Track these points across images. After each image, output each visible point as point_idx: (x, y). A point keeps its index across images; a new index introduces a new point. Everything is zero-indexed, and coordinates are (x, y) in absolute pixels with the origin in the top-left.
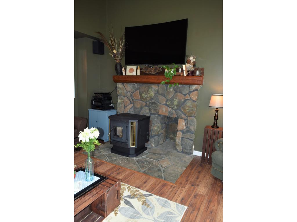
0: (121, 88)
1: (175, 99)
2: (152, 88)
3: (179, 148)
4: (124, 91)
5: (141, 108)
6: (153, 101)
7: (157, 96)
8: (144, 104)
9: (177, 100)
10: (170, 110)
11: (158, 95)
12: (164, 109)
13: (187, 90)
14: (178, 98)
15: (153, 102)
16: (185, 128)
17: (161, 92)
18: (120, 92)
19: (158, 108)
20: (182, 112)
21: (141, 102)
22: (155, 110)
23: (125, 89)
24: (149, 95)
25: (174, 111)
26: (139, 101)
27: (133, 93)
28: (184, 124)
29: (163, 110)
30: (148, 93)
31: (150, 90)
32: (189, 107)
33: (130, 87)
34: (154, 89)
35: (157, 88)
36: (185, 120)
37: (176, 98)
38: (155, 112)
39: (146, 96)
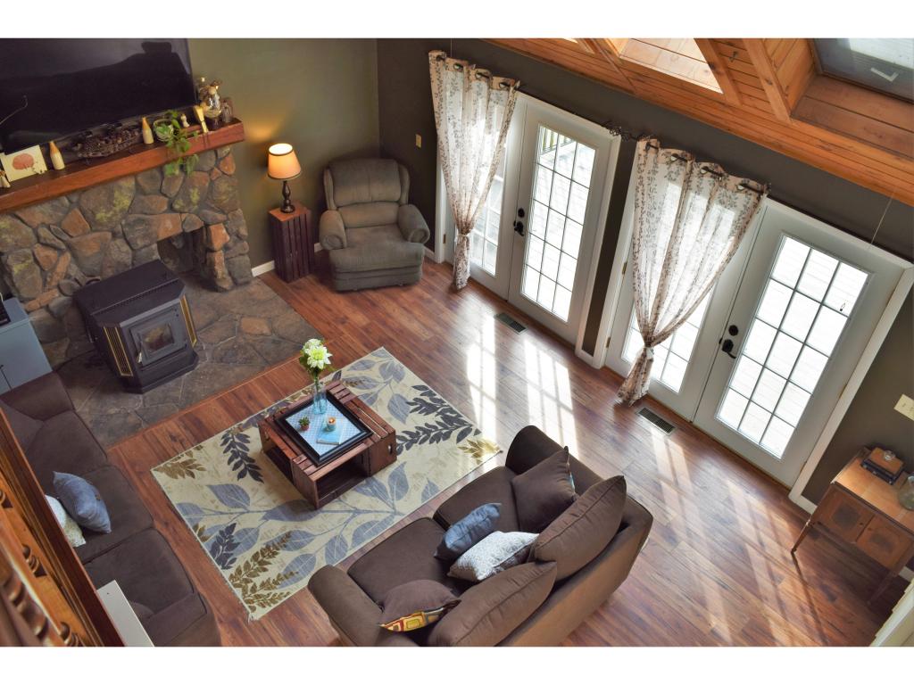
0: (9, 227)
1: (191, 191)
2: (120, 187)
3: (226, 285)
4: (24, 233)
5: (104, 249)
6: (132, 218)
7: (143, 201)
8: (109, 235)
9: (196, 190)
10: (183, 218)
11: (142, 197)
12: (169, 224)
13: (211, 160)
14: (197, 185)
15: (134, 221)
16: (228, 238)
17: (147, 188)
18: (9, 240)
19: (154, 228)
20: (212, 209)
21: (96, 235)
22: (145, 237)
23: (26, 224)
24: (117, 209)
25: (194, 216)
26: (90, 237)
27: (59, 224)
28: (224, 231)
29: (167, 226)
30: (114, 205)
31: (117, 194)
32: (226, 193)
33: (43, 212)
34: (129, 188)
35: (133, 183)
36: (225, 223)
37: (194, 187)
38: (147, 242)
39: (109, 215)
